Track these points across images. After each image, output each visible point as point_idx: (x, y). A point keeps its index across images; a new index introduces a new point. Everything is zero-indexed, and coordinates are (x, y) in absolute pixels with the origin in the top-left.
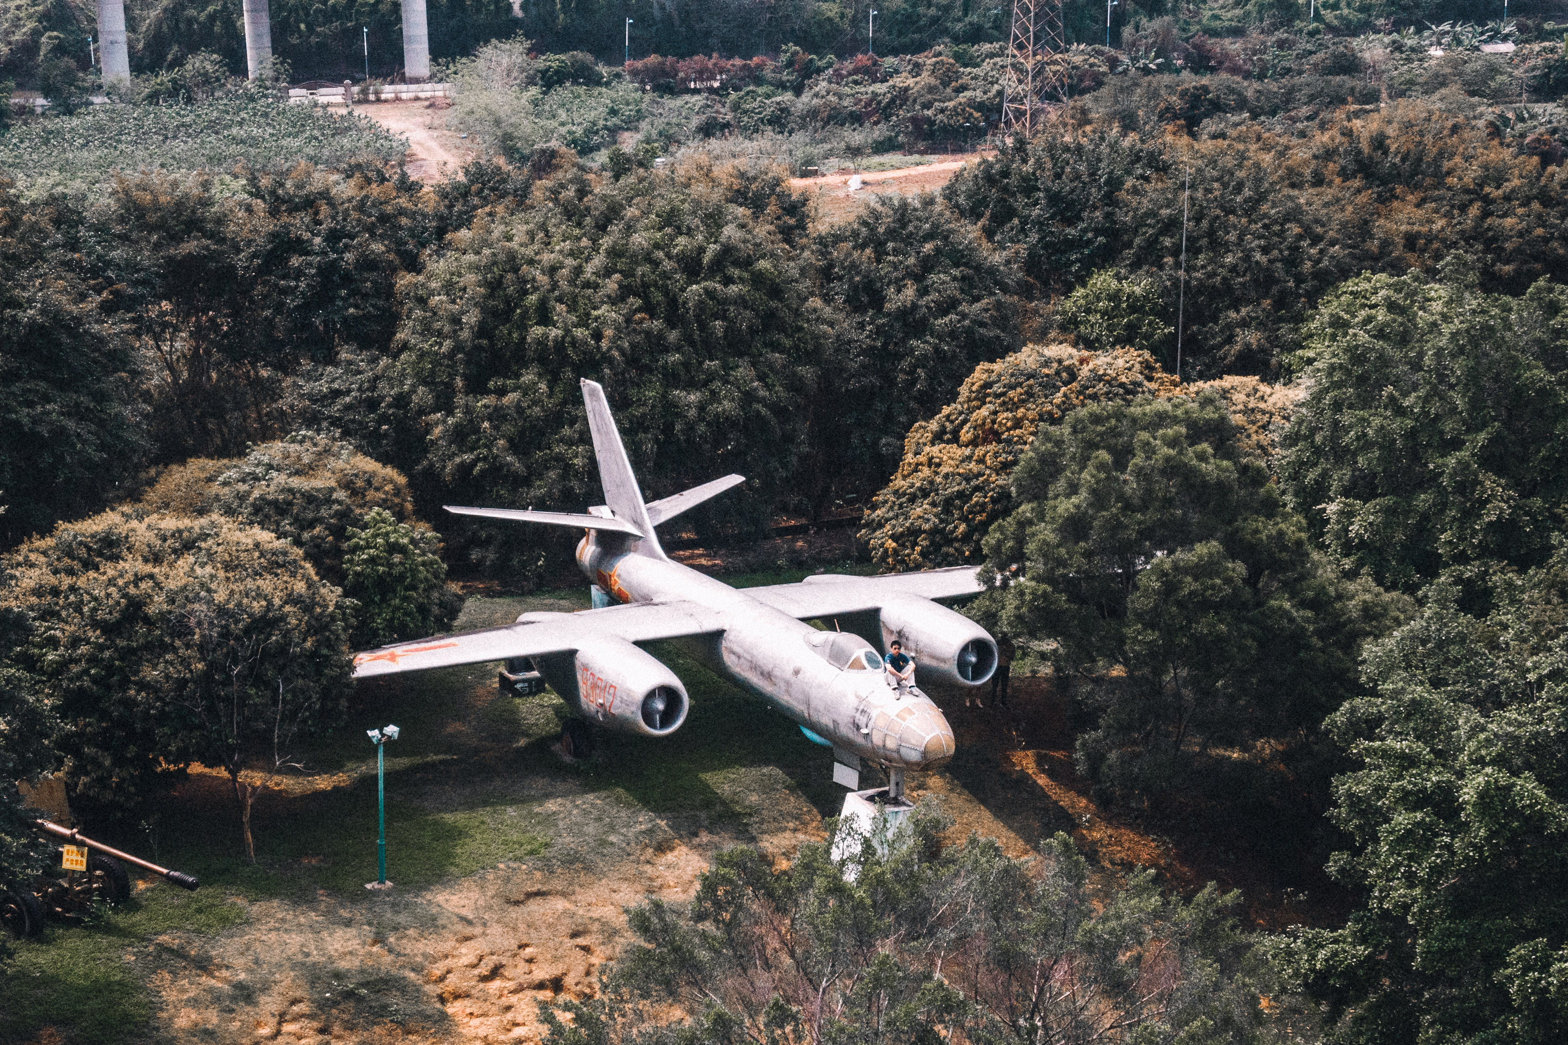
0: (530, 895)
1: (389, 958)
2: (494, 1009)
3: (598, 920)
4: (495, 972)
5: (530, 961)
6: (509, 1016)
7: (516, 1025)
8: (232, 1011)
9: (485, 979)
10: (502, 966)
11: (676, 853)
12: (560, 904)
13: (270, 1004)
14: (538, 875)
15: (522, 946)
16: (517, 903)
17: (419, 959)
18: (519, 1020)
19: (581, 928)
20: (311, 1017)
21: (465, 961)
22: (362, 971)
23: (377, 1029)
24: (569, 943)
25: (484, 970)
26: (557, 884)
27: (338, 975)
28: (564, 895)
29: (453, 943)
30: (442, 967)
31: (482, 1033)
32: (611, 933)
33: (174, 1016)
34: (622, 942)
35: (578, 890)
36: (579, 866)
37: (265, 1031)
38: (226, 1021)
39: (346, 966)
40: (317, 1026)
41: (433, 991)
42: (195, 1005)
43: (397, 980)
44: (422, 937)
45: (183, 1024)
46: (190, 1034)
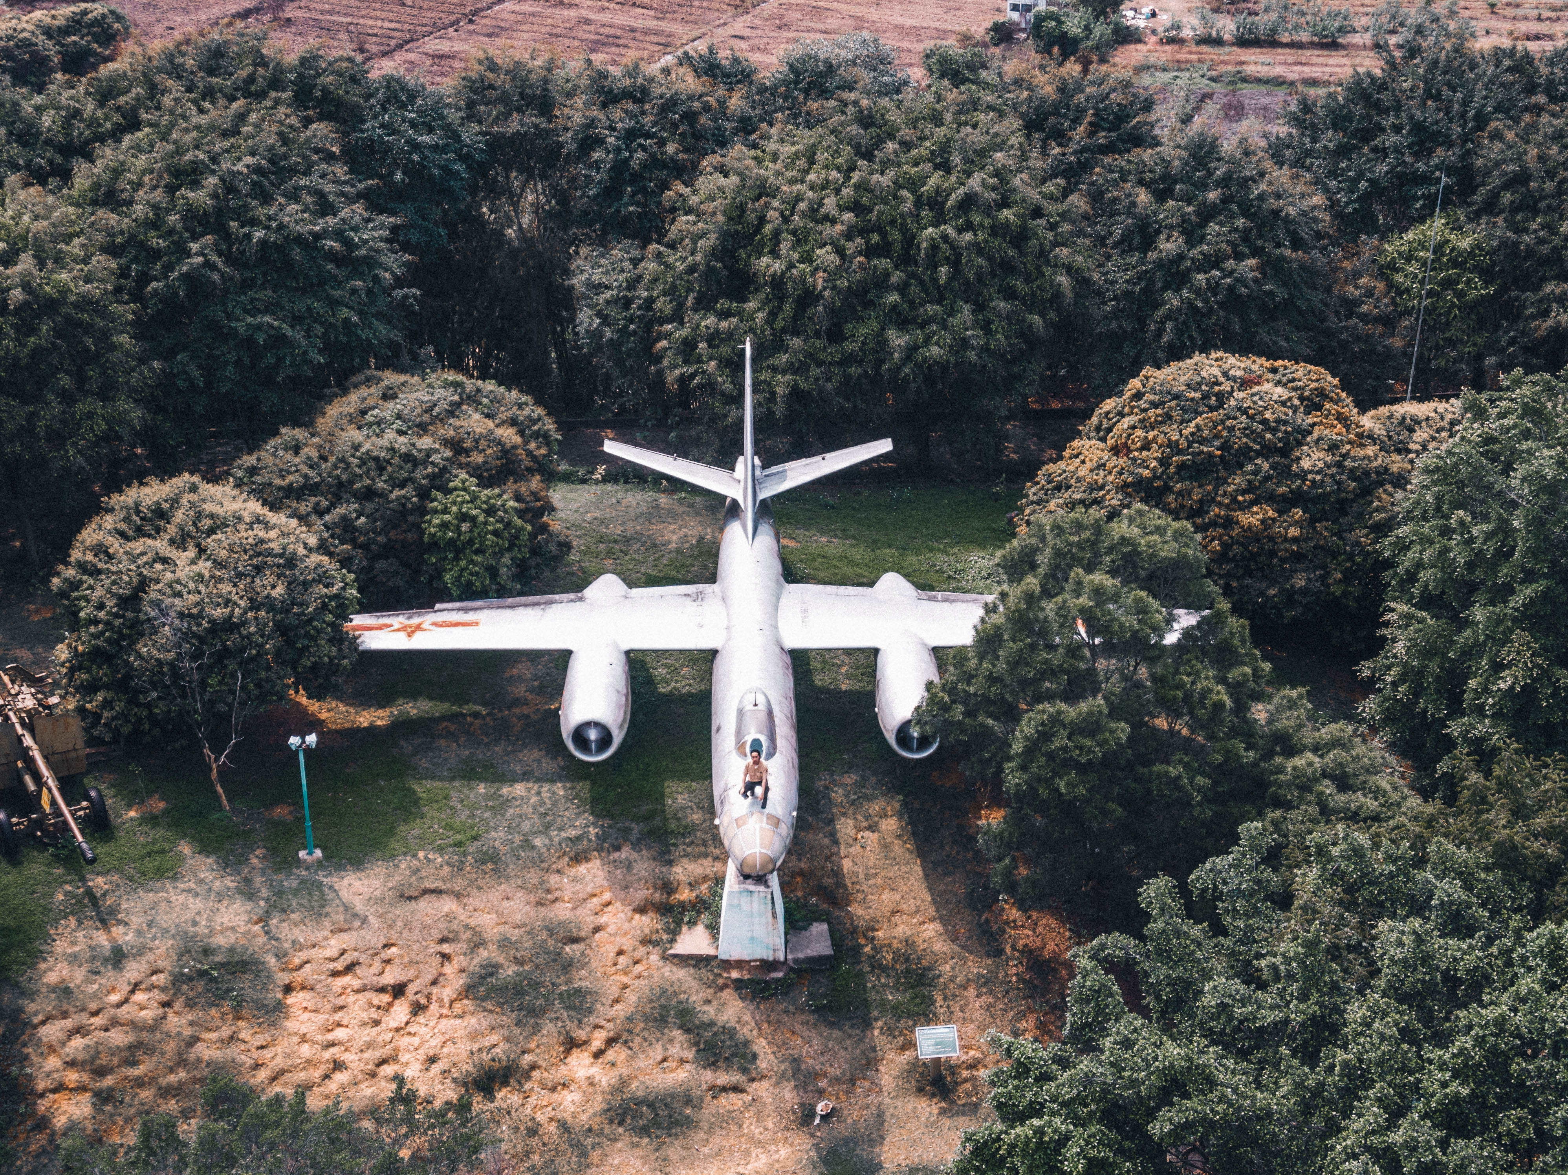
0: (426, 892)
1: (262, 939)
2: (328, 1007)
3: (473, 929)
4: (350, 968)
5: (388, 961)
6: (337, 1016)
7: (339, 1025)
8: (97, 973)
9: (335, 974)
10: (358, 963)
11: (590, 865)
12: (448, 905)
13: (134, 970)
14: (446, 869)
15: (387, 946)
16: (410, 898)
17: (287, 945)
18: (345, 1022)
19: (451, 936)
20: (163, 989)
21: (329, 953)
22: (232, 950)
23: (213, 1011)
24: (434, 948)
25: (339, 966)
26: (458, 884)
27: (207, 951)
28: (458, 896)
29: (326, 933)
30: (303, 955)
31: (303, 1030)
32: (478, 943)
33: (50, 969)
34: (483, 953)
35: (475, 892)
36: (490, 866)
37: (114, 998)
38: (87, 981)
39: (221, 941)
40: (164, 997)
41: (284, 978)
42: (73, 959)
43: (257, 962)
44: (302, 921)
45: (52, 978)
46: (53, 989)
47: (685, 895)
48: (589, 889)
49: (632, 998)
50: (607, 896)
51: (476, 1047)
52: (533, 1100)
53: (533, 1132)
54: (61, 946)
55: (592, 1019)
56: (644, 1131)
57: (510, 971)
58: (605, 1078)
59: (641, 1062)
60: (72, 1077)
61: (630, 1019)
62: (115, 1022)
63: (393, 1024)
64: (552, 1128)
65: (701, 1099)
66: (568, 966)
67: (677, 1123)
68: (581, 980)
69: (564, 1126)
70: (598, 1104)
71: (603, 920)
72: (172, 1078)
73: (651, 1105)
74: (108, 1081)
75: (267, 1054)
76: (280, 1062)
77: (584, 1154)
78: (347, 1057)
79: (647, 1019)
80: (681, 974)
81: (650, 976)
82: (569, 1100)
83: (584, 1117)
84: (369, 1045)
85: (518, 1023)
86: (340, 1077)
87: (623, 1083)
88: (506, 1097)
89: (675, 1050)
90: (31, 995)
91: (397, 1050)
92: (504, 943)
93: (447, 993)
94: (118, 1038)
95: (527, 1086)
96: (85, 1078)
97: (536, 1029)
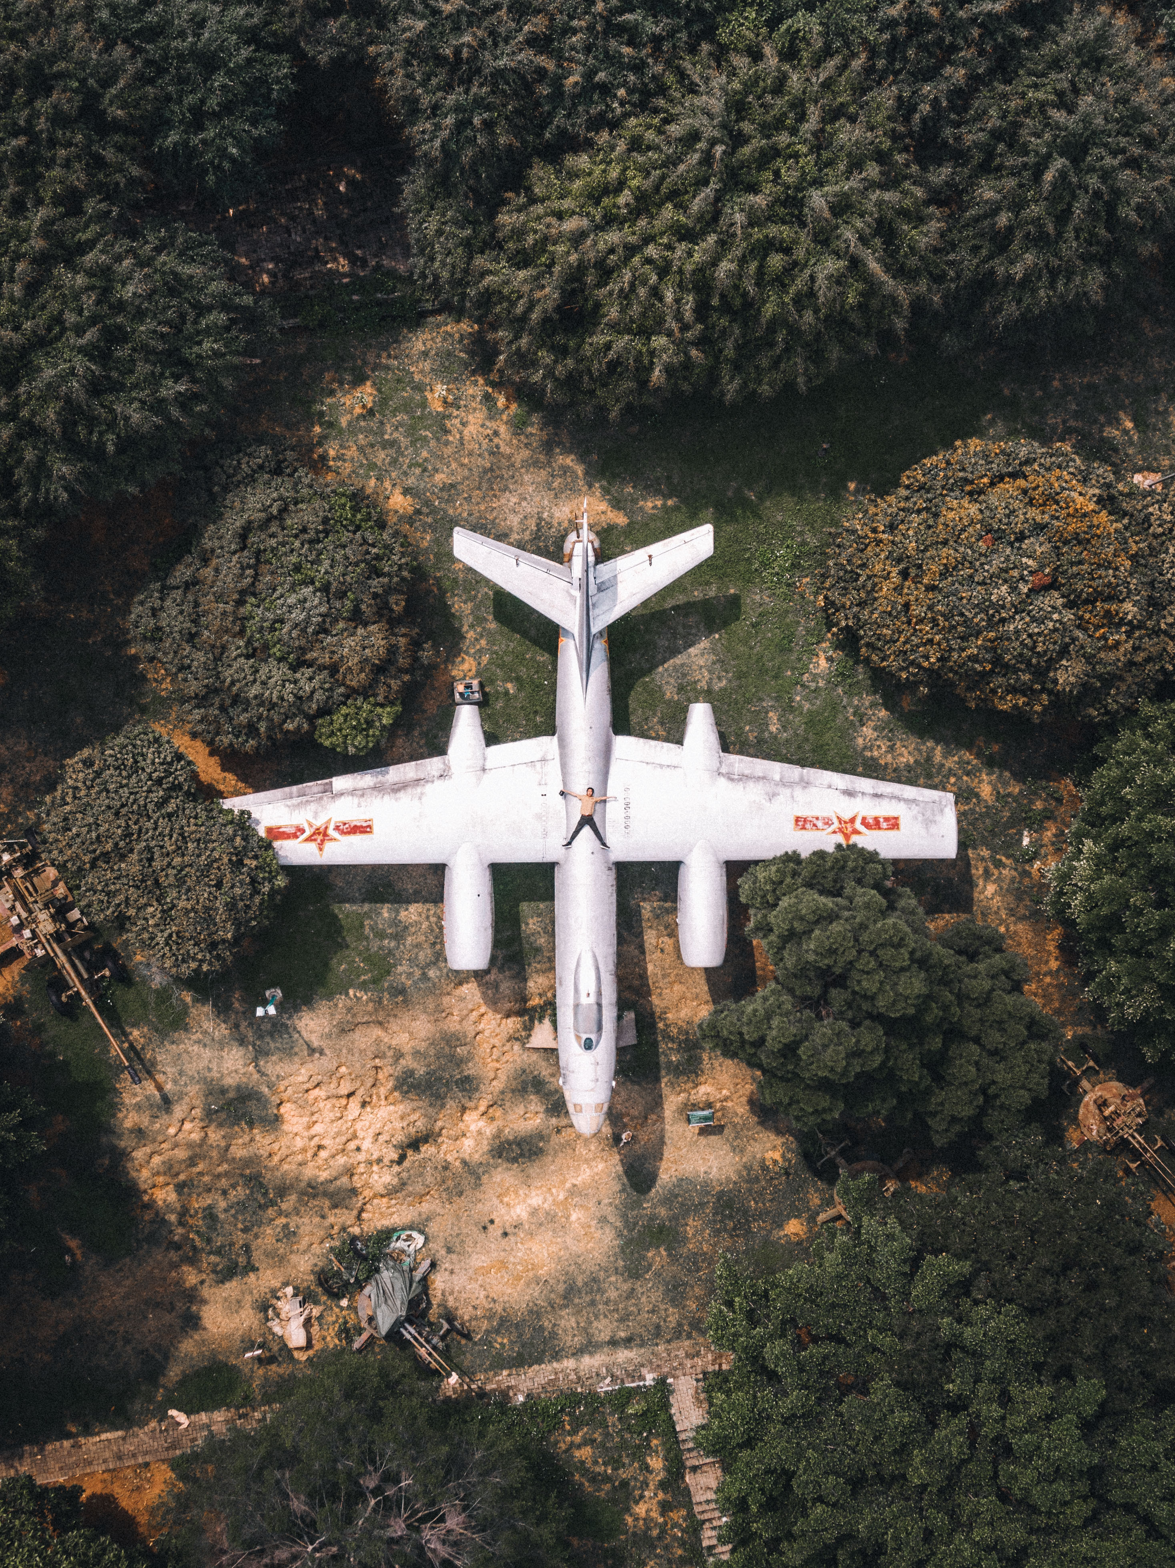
0: (359, 1023)
1: (256, 1076)
2: (308, 1112)
3: (395, 1047)
4: (317, 1086)
5: (341, 1079)
6: (315, 1118)
7: (317, 1124)
8: (157, 1116)
9: (309, 1091)
10: (323, 1082)
12: (375, 1032)
13: (179, 1111)
14: (371, 1005)
15: (339, 1068)
16: (349, 1031)
17: (273, 1079)
18: (320, 1121)
19: (380, 1054)
20: (201, 1119)
21: (302, 1078)
22: (238, 1088)
23: (236, 1128)
24: (370, 1064)
25: (310, 1085)
26: (380, 1016)
27: (223, 1091)
28: (381, 1024)
29: (298, 1066)
30: (286, 1082)
31: (295, 1130)
32: (399, 1055)
33: (126, 1117)
34: (403, 1062)
35: (392, 1019)
36: (401, 998)
37: (172, 1131)
38: (152, 1123)
39: (230, 1081)
40: (202, 1124)
41: (275, 1100)
42: (138, 1107)
43: (257, 1093)
44: (281, 1060)
45: (128, 1124)
46: (131, 1131)
47: (535, 1001)
48: (470, 1007)
49: (503, 1076)
50: (483, 1009)
51: (405, 1124)
52: (444, 1147)
53: (446, 1168)
54: (128, 1099)
55: (477, 1095)
56: (515, 1160)
57: (421, 1071)
58: (489, 1130)
59: (512, 1117)
60: (161, 1179)
61: (503, 1092)
62: (176, 1145)
63: (351, 1118)
64: (457, 1163)
65: (549, 1136)
66: (460, 1062)
67: (536, 1154)
68: (470, 1070)
69: (464, 1163)
70: (486, 1148)
71: (481, 1027)
72: (220, 1169)
73: (519, 1144)
74: (182, 1177)
75: (276, 1146)
76: (284, 1152)
77: (479, 1178)
78: (324, 1142)
79: (513, 1091)
80: (535, 1057)
81: (515, 1061)
82: (468, 1144)
83: (477, 1156)
84: (338, 1134)
85: (431, 1105)
86: (323, 1154)
87: (500, 1131)
88: (427, 1150)
89: (532, 1107)
90: (120, 1136)
91: (355, 1132)
92: (416, 1053)
93: (383, 1091)
94: (181, 1154)
95: (440, 1140)
96: (168, 1179)
97: (443, 1106)
